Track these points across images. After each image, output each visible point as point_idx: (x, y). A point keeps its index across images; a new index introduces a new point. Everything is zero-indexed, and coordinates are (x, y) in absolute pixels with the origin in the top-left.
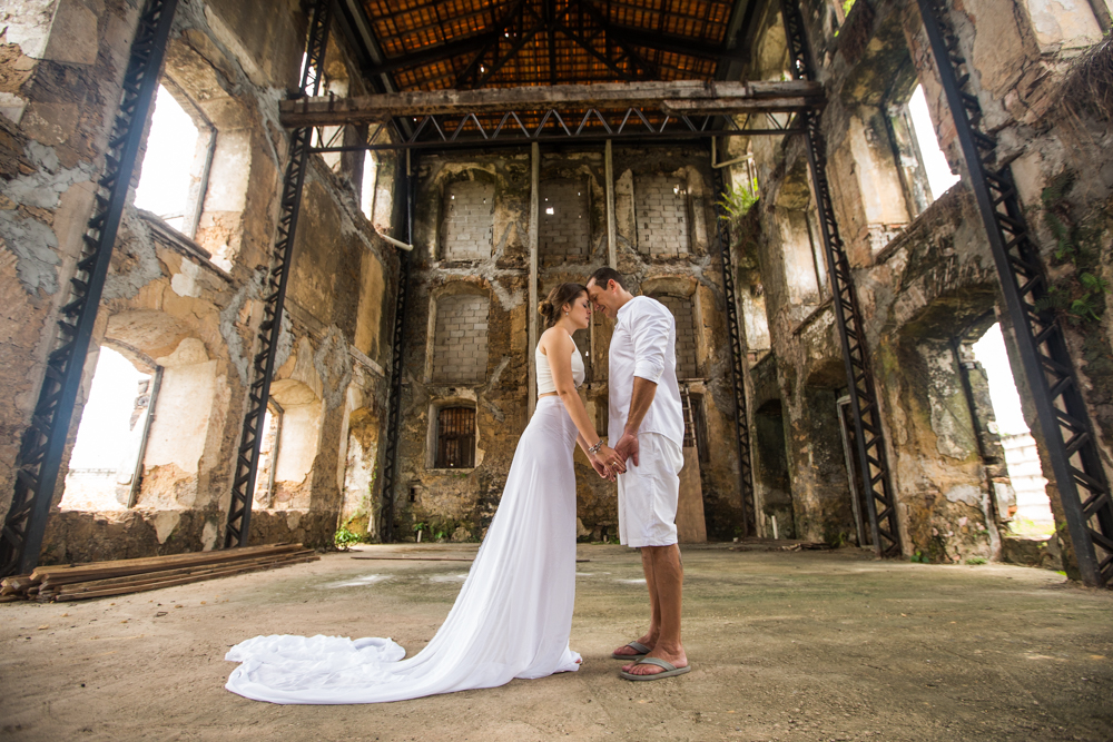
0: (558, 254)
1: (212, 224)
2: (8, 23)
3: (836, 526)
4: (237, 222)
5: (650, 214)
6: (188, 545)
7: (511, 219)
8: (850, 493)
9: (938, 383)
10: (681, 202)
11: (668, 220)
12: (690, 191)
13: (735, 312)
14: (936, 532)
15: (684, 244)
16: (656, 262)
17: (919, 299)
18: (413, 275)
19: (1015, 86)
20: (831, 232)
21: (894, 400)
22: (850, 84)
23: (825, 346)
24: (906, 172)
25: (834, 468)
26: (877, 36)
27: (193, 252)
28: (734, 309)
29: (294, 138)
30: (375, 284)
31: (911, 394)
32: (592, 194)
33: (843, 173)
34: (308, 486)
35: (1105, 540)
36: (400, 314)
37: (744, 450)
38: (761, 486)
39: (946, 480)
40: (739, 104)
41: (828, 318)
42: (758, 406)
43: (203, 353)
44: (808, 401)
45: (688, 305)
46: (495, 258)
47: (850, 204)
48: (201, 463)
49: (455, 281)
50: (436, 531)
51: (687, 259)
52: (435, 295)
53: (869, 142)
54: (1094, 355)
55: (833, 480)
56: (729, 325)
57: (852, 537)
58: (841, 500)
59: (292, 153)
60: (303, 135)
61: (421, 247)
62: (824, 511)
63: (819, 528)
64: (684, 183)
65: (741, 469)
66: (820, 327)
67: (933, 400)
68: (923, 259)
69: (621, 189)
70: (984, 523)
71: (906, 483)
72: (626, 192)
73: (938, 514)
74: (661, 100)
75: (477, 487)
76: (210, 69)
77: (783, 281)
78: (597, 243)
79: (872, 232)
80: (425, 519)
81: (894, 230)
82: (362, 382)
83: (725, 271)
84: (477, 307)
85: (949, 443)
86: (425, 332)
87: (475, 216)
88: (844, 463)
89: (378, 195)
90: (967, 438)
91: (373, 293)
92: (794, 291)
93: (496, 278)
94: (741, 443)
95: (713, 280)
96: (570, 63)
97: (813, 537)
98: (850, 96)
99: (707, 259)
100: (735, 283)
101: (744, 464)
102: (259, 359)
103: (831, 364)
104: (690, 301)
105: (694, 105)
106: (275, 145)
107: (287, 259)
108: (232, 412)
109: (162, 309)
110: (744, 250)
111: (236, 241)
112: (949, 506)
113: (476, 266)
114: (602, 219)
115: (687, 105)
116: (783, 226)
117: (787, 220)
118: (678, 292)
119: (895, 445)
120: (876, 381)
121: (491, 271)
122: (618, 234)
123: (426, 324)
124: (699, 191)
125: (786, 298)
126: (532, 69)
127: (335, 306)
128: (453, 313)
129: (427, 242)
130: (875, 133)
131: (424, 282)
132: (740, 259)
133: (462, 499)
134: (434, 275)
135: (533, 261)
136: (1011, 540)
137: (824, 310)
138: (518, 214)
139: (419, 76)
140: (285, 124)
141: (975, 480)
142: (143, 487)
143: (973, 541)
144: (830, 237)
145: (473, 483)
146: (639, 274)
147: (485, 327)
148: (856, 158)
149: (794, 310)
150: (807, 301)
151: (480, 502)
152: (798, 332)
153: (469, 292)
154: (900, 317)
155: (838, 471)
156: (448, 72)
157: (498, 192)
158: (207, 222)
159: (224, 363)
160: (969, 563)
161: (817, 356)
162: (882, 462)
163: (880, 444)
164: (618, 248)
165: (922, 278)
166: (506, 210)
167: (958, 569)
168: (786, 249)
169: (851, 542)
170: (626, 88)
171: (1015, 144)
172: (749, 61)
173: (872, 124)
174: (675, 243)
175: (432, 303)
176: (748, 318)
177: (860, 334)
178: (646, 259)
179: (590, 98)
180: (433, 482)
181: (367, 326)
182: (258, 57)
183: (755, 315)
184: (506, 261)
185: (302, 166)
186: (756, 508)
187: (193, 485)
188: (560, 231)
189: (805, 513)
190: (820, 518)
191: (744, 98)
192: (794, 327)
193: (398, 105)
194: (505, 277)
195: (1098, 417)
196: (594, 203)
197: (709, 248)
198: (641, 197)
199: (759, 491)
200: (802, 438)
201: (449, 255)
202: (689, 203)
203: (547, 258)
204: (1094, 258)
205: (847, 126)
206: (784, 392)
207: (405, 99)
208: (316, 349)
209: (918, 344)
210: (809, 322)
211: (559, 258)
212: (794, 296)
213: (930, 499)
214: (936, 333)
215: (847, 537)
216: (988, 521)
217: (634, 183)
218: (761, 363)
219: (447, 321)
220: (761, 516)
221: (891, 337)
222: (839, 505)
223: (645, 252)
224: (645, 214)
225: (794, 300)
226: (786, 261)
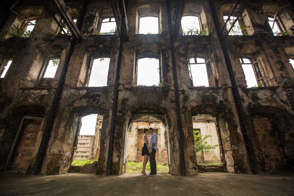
9: (74, 124)
14: (59, 165)
17: (84, 104)
19: (126, 80)
21: (62, 125)
22: (91, 46)
23: (37, 99)
26: (103, 45)
31: (68, 125)
33: (77, 62)
39: (66, 150)
41: (45, 92)
47: (75, 70)
54: (119, 131)
67: (71, 128)
68: (90, 95)
70: (68, 162)
71: (54, 150)
73: (61, 159)
79: (78, 81)
81: (81, 83)
85: (70, 140)
90: (73, 139)
92: (30, 76)
98: (88, 48)
112: (64, 157)
116: (38, 55)
117: (40, 54)
120: (57, 118)
125: (26, 76)
130: (88, 60)
136: (71, 166)
137: (44, 89)
141: (71, 150)
143: (65, 167)
148: (83, 62)
149: (26, 81)
150: (31, 81)
152: (24, 89)
154: (76, 105)
160: (62, 174)
161: (30, 100)
165: (88, 99)
167: (59, 176)
168: (35, 62)
171: (122, 88)
173: (88, 57)
192: (22, 86)
195: (115, 142)
204: (126, 115)
209: (74, 113)
210: (33, 88)
212: (29, 77)
213: (61, 155)
214: (78, 112)
221: (70, 108)
226: (33, 65)
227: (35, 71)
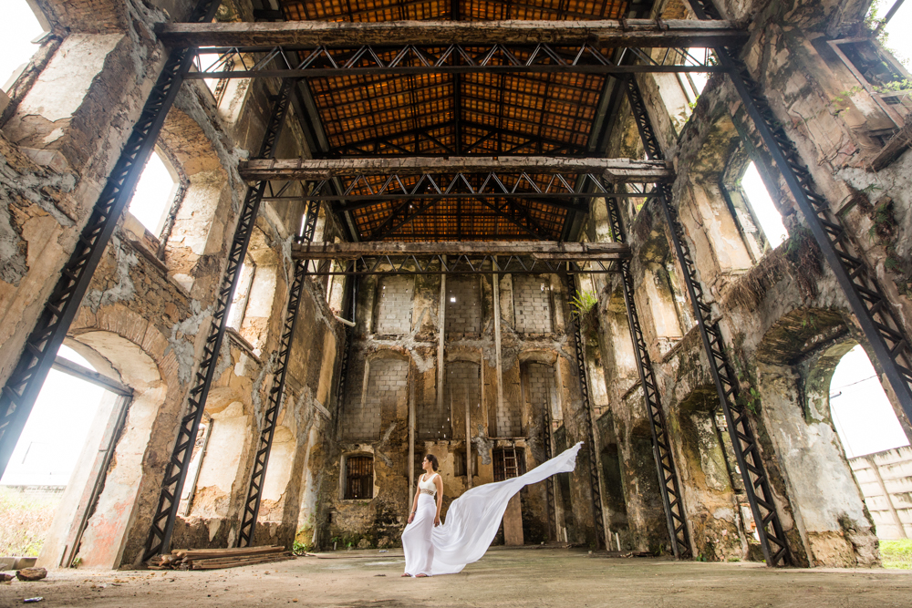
0: (459, 332)
1: (250, 325)
2: (186, 235)
3: (657, 539)
4: (265, 324)
5: (524, 304)
6: (221, 544)
7: (426, 305)
8: (665, 515)
9: (704, 440)
10: (546, 296)
11: (537, 309)
12: (552, 288)
13: (585, 377)
14: (708, 540)
15: (548, 326)
16: (528, 339)
17: (687, 388)
18: (354, 344)
19: (714, 284)
20: (639, 337)
21: (680, 450)
22: (644, 251)
23: (640, 409)
24: (679, 306)
25: (653, 496)
26: (654, 229)
27: (246, 348)
28: (584, 374)
29: (298, 265)
30: (331, 353)
31: (688, 446)
32: (483, 289)
33: (643, 302)
34: (282, 504)
35: (777, 540)
36: (344, 373)
37: (595, 481)
38: (607, 509)
39: (713, 504)
40: (580, 256)
41: (640, 391)
42: (603, 448)
43: (241, 411)
44: (633, 447)
45: (552, 370)
46: (413, 333)
47: (648, 322)
48: (233, 485)
49: (384, 350)
50: (347, 543)
51: (551, 337)
52: (369, 359)
53: (656, 285)
54: (761, 433)
55: (653, 505)
56: (581, 386)
57: (669, 548)
58: (659, 520)
59: (296, 274)
60: (303, 264)
61: (361, 323)
62: (648, 527)
63: (645, 540)
64: (548, 282)
65: (593, 496)
66: (637, 396)
67: (702, 451)
68: (686, 364)
69: (504, 286)
70: (737, 534)
71: (691, 508)
72: (507, 289)
73: (709, 527)
74: (532, 253)
75: (375, 511)
76: (263, 235)
77: (614, 362)
78: (487, 324)
79: (661, 342)
80: (339, 534)
81: (674, 341)
82: (318, 424)
83: (577, 347)
84: (400, 368)
85: (713, 480)
86: (361, 387)
87: (399, 301)
88: (660, 492)
89: (334, 287)
90: (724, 476)
91: (329, 359)
92: (621, 369)
93: (414, 348)
94: (592, 475)
95: (569, 353)
96: (470, 205)
97: (643, 548)
98: (644, 257)
99: (564, 338)
100: (584, 355)
101: (595, 492)
102: (268, 413)
103: (644, 422)
104: (553, 367)
105: (552, 256)
106: (288, 271)
107: (289, 346)
108: (251, 450)
109: (228, 386)
110: (590, 335)
111: (264, 336)
112: (715, 522)
113: (400, 339)
114: (490, 307)
115: (547, 256)
116: (613, 324)
117: (615, 321)
118: (545, 361)
119: (683, 480)
120: (670, 437)
121: (410, 343)
122: (501, 318)
123: (362, 380)
124: (558, 289)
125: (616, 373)
126: (445, 207)
127: (309, 371)
128: (381, 373)
129: (365, 320)
130: (660, 280)
131: (362, 349)
132: (587, 339)
133: (364, 520)
134: (369, 344)
135: (440, 336)
136: (753, 545)
137: (639, 386)
138: (431, 302)
139: (369, 210)
140: (293, 258)
141: (730, 504)
142: (195, 502)
143: (731, 546)
144: (638, 341)
145: (371, 509)
146: (516, 348)
147: (404, 383)
148: (649, 296)
149: (622, 382)
150: (630, 376)
151: (377, 522)
152: (625, 397)
153: (394, 357)
154: (680, 397)
155: (656, 498)
156: (388, 208)
157: (417, 285)
158: (247, 324)
159: (251, 417)
160: (729, 561)
161: (636, 416)
162: (676, 493)
163: (674, 478)
164: (502, 328)
165: (687, 375)
166: (422, 299)
167: (725, 564)
168: (615, 339)
169: (668, 551)
170: (510, 245)
171: (718, 313)
172: (588, 212)
173: (658, 274)
174: (543, 325)
175: (367, 365)
176: (594, 382)
177: (658, 405)
178: (521, 336)
179: (488, 251)
180: (344, 509)
181: (325, 383)
182: (283, 220)
183: (599, 380)
184: (422, 336)
185: (301, 283)
186: (605, 527)
187: (227, 501)
188: (460, 314)
189: (636, 529)
190: (646, 534)
191: (582, 253)
192: (623, 393)
193: (367, 250)
194: (420, 348)
196: (484, 296)
197: (566, 330)
198: (518, 291)
199: (606, 513)
200: (631, 473)
201: (380, 329)
202: (551, 296)
203: (451, 334)
204: (755, 380)
205: (643, 275)
206: (618, 438)
207: (371, 246)
208: (296, 403)
209: (691, 414)
210: (630, 392)
211: (460, 334)
212: (621, 372)
213: (704, 517)
214: (700, 408)
215: (665, 547)
216: (740, 532)
217: (513, 282)
218: (603, 416)
219: (377, 378)
220: (608, 533)
221: (675, 409)
222: (658, 524)
223: (521, 331)
224: (521, 304)
225: (622, 375)
226: (616, 348)
227: (624, 355)
